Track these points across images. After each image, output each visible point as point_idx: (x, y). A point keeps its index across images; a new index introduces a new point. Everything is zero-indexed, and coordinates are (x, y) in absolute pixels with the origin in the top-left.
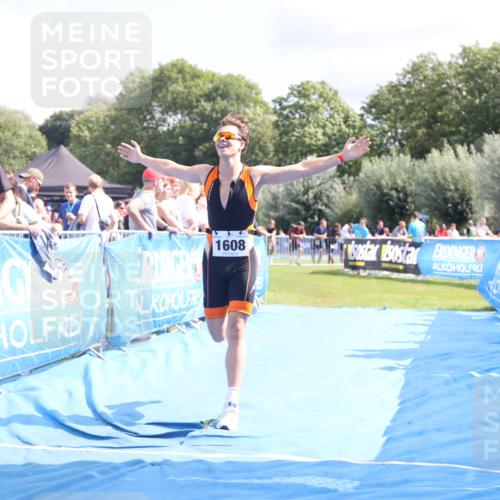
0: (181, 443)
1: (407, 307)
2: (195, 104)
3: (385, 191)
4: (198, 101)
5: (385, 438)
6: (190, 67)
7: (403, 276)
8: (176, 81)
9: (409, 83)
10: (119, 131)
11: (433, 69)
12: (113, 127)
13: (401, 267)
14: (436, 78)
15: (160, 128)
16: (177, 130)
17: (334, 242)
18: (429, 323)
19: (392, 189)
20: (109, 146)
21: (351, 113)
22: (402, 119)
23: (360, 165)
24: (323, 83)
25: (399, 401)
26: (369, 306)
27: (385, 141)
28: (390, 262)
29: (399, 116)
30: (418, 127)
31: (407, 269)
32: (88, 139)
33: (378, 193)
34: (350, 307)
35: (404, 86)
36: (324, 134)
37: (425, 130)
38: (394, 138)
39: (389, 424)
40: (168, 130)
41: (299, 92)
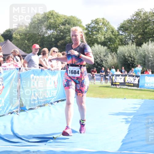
0: (45, 145)
1: (133, 98)
2: (58, 26)
3: (126, 58)
4: (59, 25)
5: (122, 143)
6: (56, 13)
7: (132, 88)
8: (50, 18)
9: (135, 19)
10: (30, 36)
11: (144, 14)
12: (28, 34)
13: (132, 85)
14: (145, 17)
15: (45, 35)
16: (51, 36)
17: (108, 75)
18: (141, 104)
19: (129, 57)
20: (26, 41)
21: (114, 30)
22: (133, 32)
23: (118, 48)
24: (103, 19)
25: (128, 130)
26: (119, 98)
27: (127, 40)
28: (129, 83)
29: (131, 31)
30: (139, 35)
31: (134, 85)
32: (19, 38)
33: (124, 58)
34: (112, 98)
35: (133, 20)
36: (105, 37)
37: (141, 36)
38: (130, 39)
39: (124, 138)
40: (48, 36)
41: (95, 22)
